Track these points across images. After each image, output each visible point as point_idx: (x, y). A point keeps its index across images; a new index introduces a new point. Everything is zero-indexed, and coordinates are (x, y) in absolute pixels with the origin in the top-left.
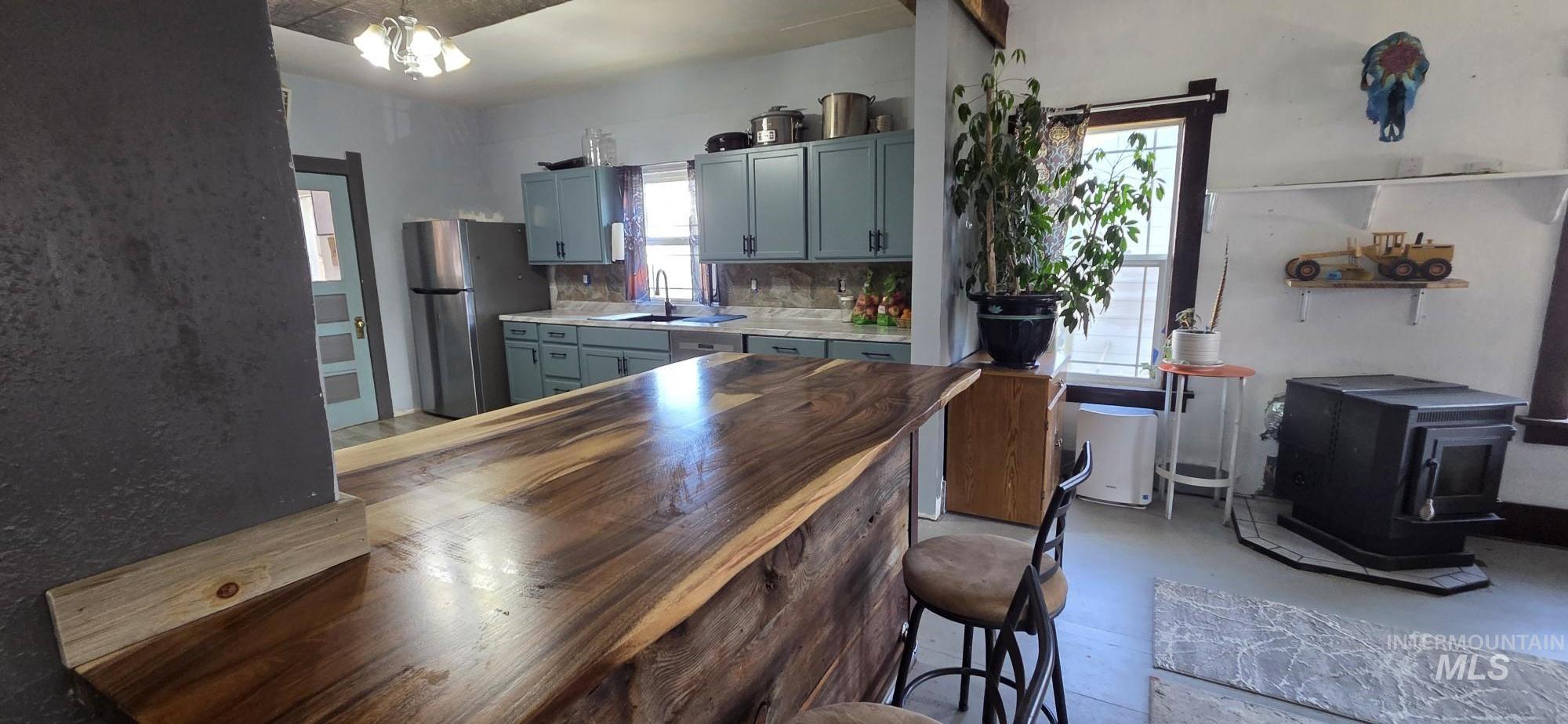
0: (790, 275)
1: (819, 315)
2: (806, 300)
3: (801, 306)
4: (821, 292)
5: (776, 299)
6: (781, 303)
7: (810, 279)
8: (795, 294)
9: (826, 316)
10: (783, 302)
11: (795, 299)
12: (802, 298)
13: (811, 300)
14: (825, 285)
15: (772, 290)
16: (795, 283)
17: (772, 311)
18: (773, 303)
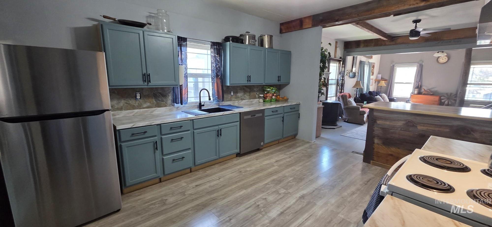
0: (244, 89)
1: (252, 102)
2: (248, 97)
3: (246, 99)
4: (252, 94)
5: (239, 97)
6: (240, 99)
7: (249, 90)
8: (245, 95)
9: (254, 102)
10: (241, 98)
11: (245, 97)
12: (247, 96)
13: (249, 97)
14: (253, 92)
15: (238, 95)
16: (245, 92)
17: (238, 102)
18: (238, 99)
